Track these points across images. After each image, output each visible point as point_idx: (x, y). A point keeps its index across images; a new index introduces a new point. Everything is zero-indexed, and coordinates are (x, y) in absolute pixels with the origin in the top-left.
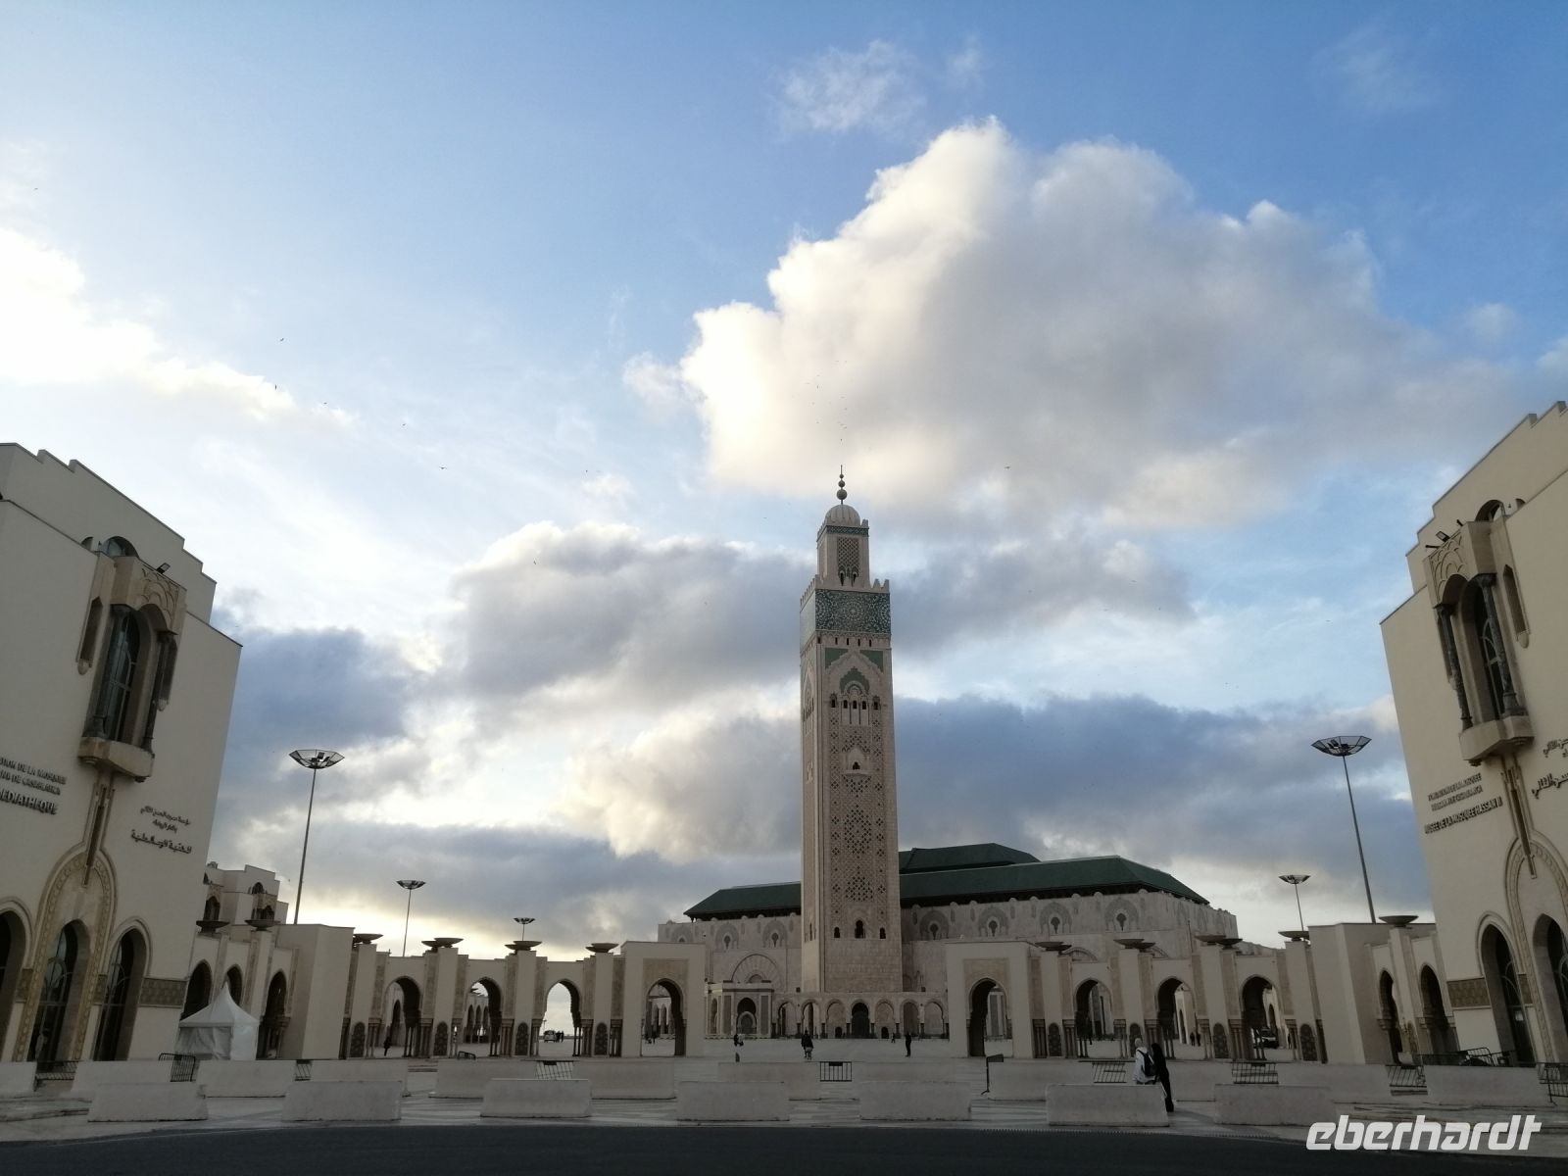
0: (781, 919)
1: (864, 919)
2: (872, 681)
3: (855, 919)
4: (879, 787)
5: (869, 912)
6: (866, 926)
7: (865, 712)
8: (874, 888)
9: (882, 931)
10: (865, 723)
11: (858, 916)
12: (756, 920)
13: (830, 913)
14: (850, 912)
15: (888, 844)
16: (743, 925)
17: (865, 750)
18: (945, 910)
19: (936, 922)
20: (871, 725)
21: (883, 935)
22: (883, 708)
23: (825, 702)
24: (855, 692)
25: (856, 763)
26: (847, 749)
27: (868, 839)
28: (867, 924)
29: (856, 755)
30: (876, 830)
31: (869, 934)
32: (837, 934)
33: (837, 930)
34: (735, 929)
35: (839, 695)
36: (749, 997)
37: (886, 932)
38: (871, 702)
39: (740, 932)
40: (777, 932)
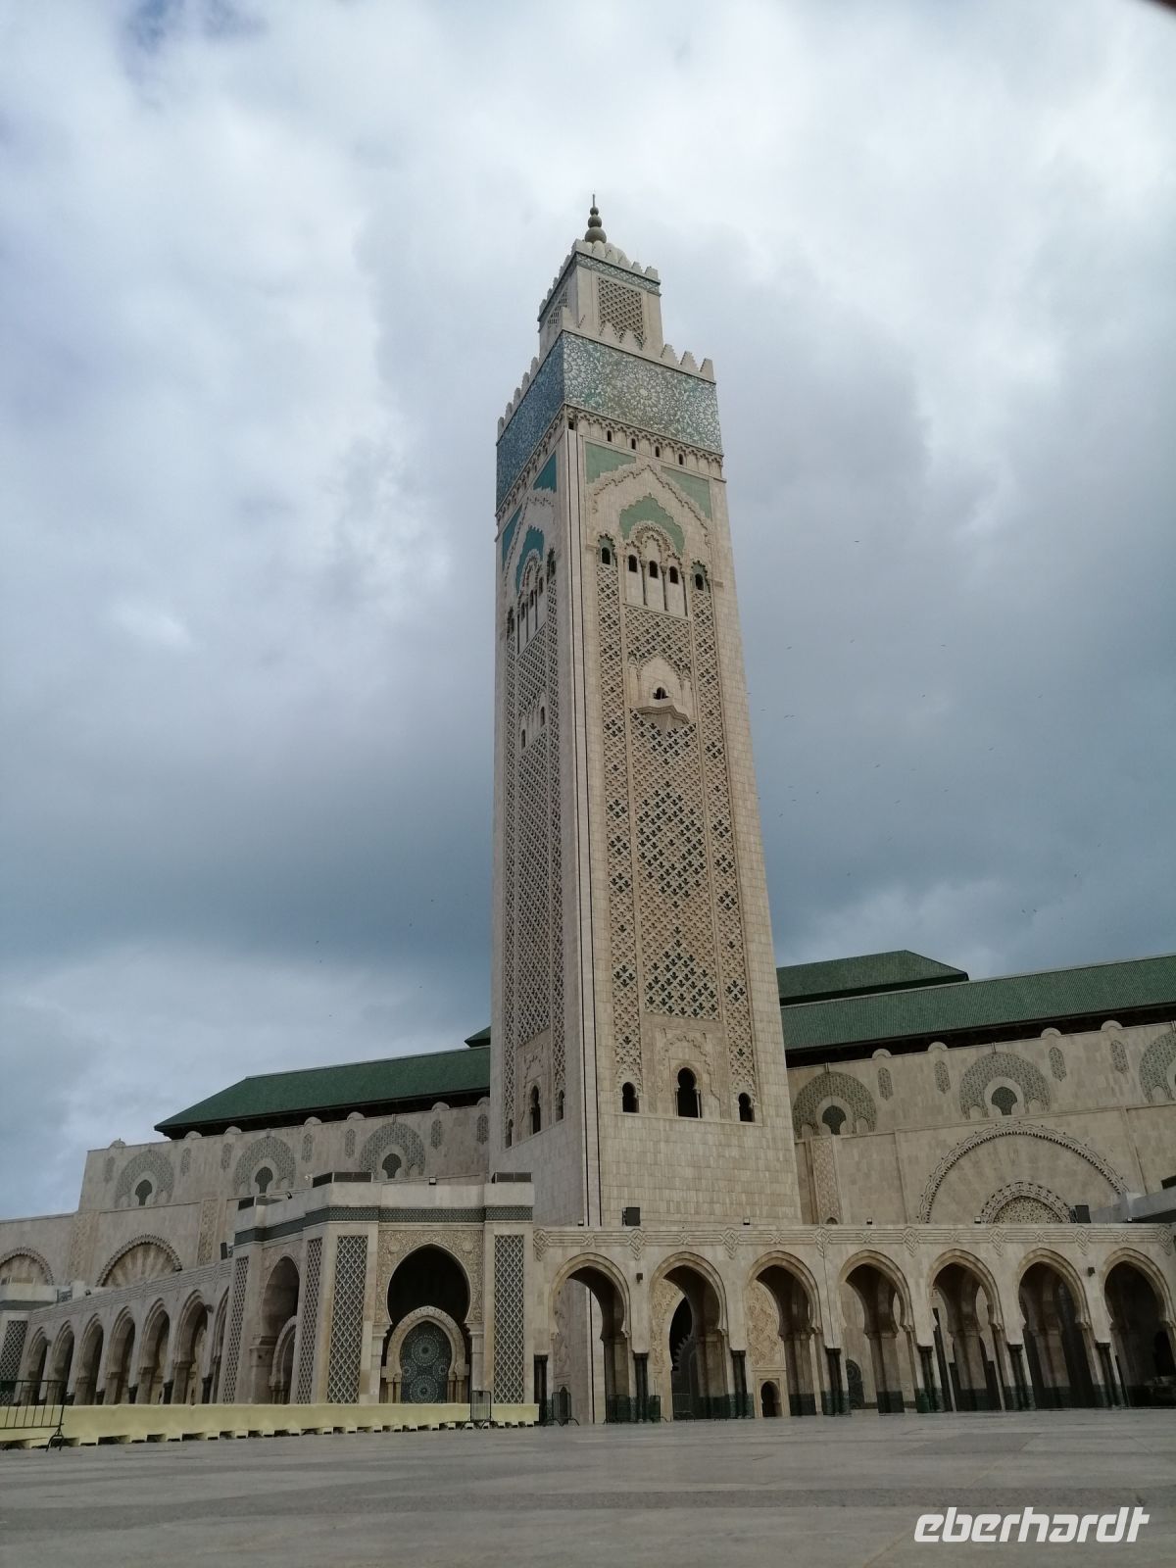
0: (411, 1120)
1: (697, 1067)
2: (690, 528)
3: (675, 1066)
4: (717, 751)
5: (709, 1047)
6: (703, 1084)
7: (675, 590)
8: (719, 985)
9: (744, 1100)
10: (676, 609)
11: (681, 1055)
12: (344, 1126)
13: (611, 1041)
14: (660, 1042)
15: (744, 881)
16: (308, 1139)
17: (681, 667)
18: (862, 1071)
19: (838, 1102)
20: (691, 617)
21: (747, 1114)
22: (715, 590)
23: (588, 547)
24: (652, 544)
25: (659, 690)
26: (640, 656)
27: (696, 864)
28: (705, 1078)
29: (658, 672)
30: (712, 846)
31: (709, 1103)
32: (630, 1103)
33: (628, 1089)
34: (287, 1150)
35: (619, 542)
36: (438, 1241)
37: (754, 1104)
38: (688, 572)
39: (298, 1157)
40: (397, 1151)
